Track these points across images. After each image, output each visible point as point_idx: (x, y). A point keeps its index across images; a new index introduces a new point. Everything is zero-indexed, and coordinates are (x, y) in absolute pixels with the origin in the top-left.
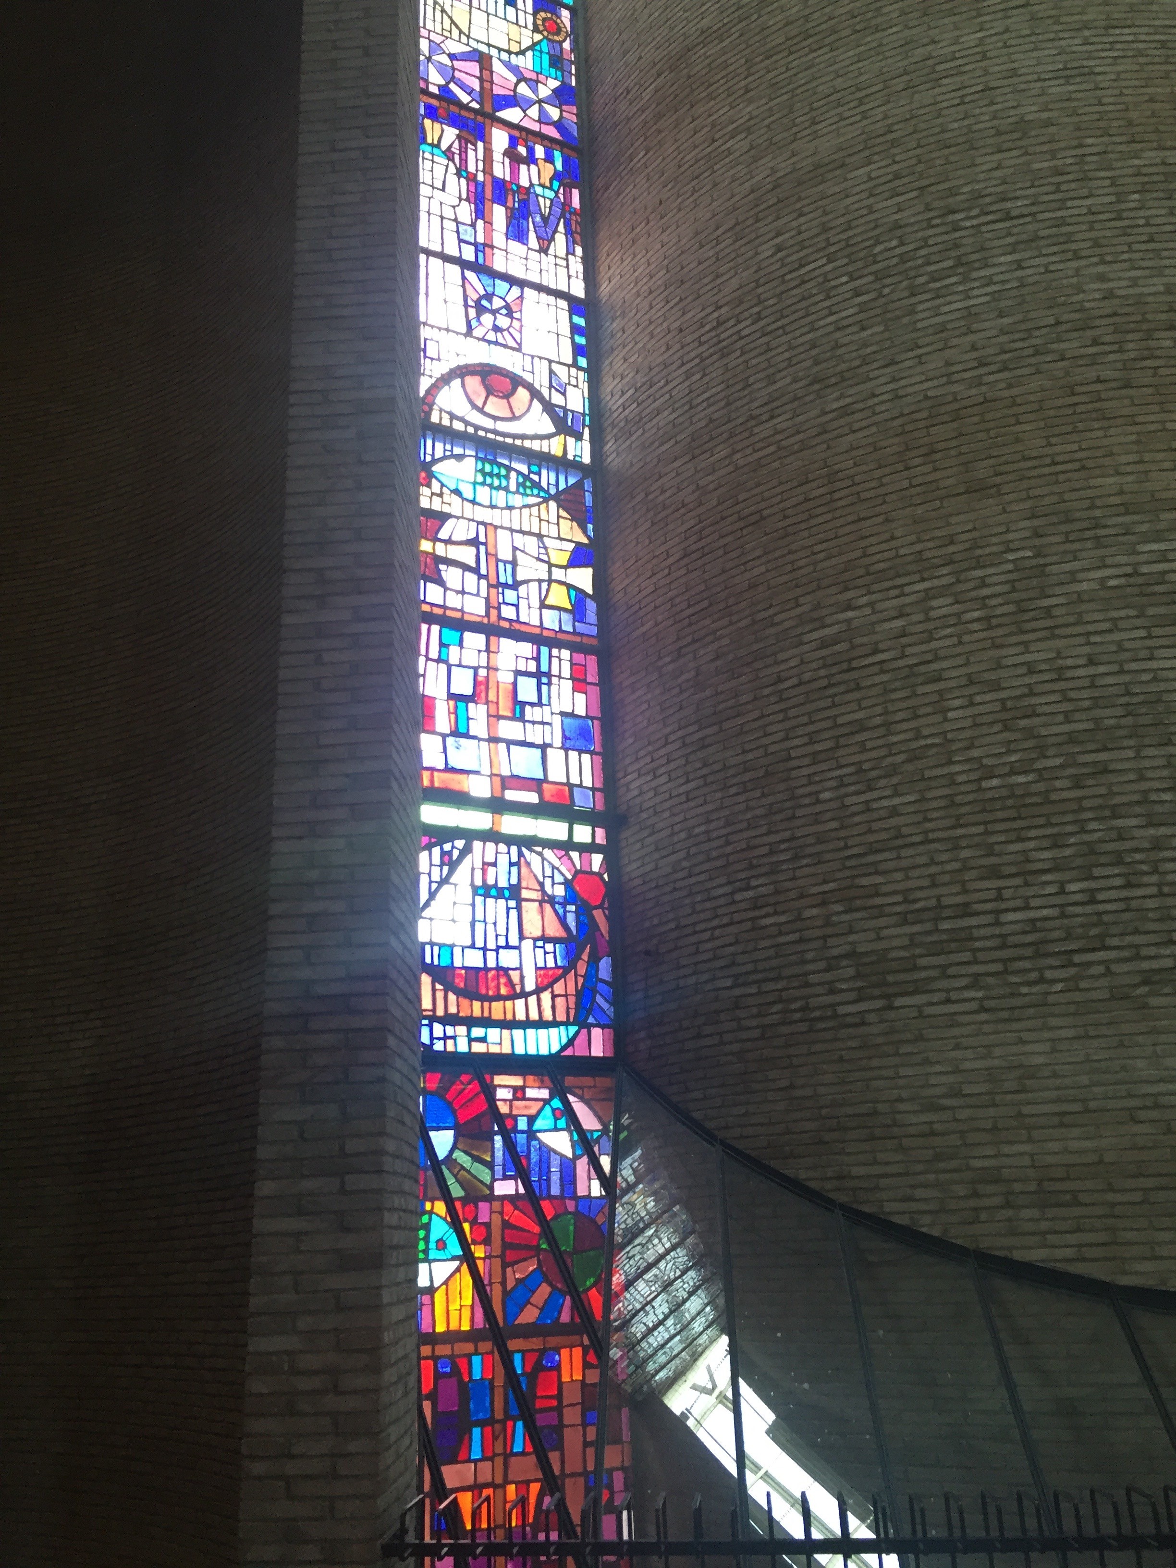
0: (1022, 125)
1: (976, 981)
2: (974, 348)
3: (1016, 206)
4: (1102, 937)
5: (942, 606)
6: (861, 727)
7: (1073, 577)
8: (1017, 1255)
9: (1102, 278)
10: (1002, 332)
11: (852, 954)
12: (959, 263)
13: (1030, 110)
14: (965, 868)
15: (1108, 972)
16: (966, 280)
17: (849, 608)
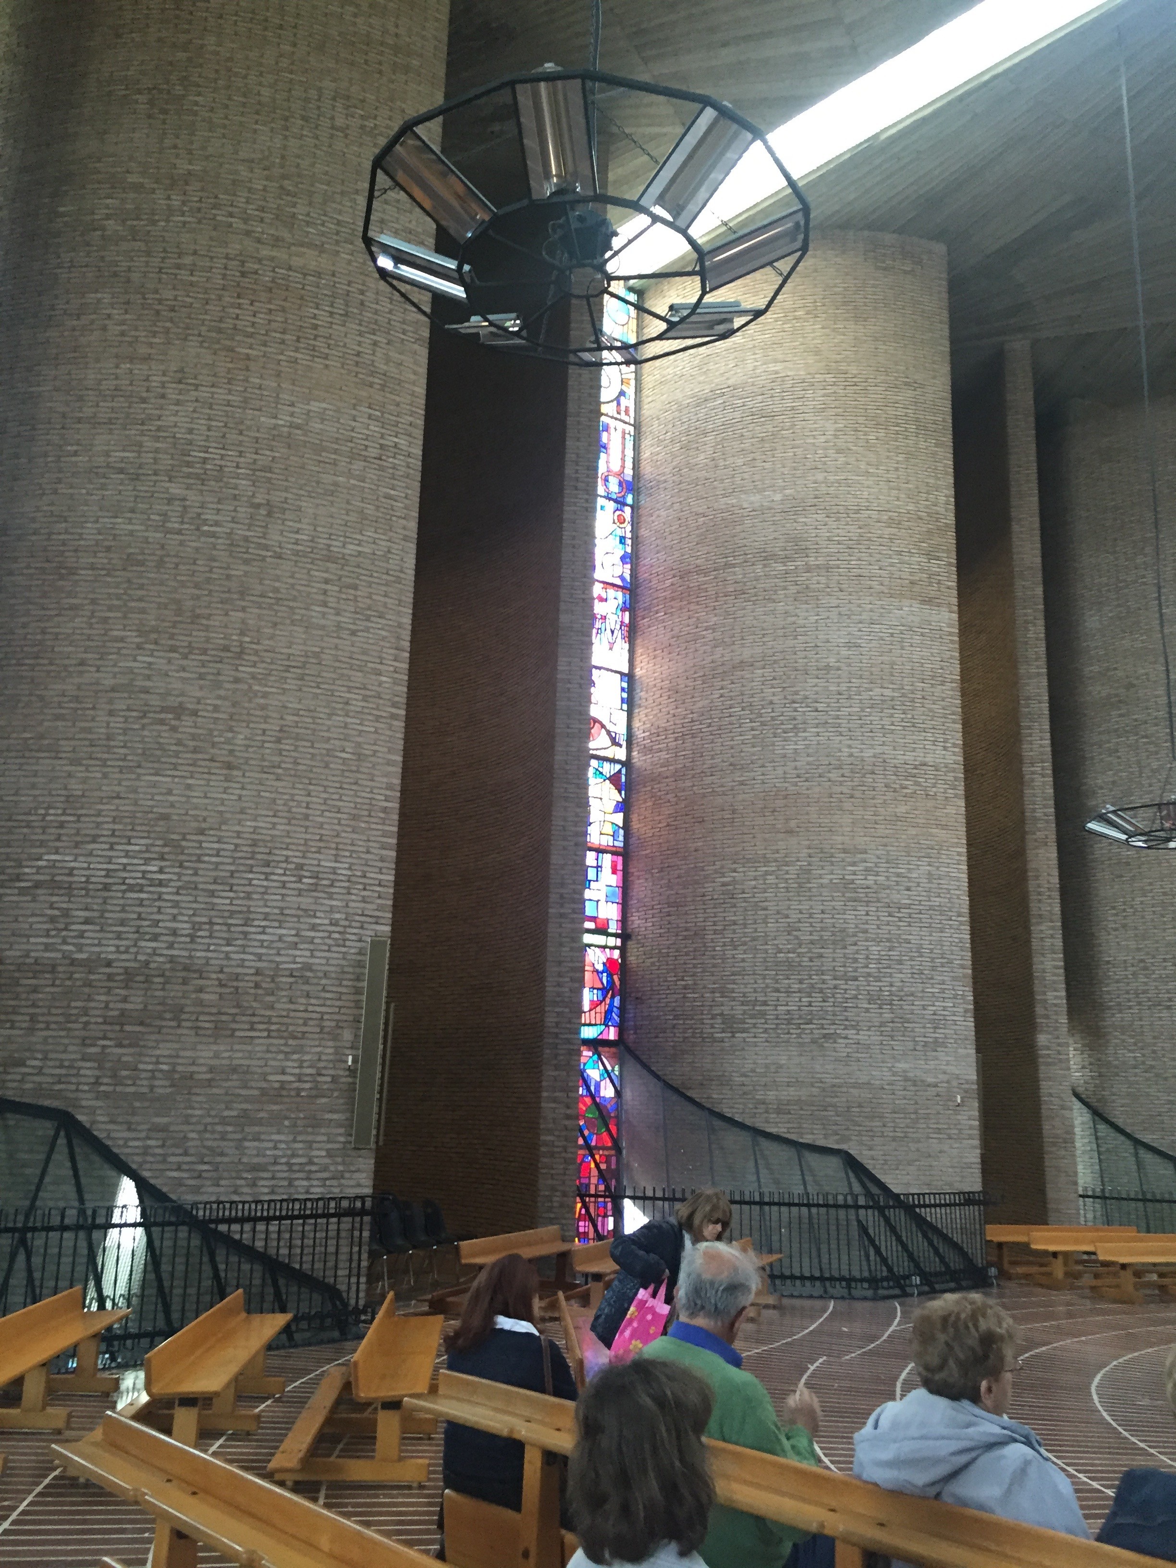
0: (828, 668)
1: (766, 1031)
2: (796, 769)
3: (820, 707)
4: (811, 1019)
5: (771, 879)
6: (735, 923)
7: (821, 877)
8: (768, 1130)
9: (850, 747)
10: (808, 764)
11: (722, 1014)
12: (795, 728)
13: (832, 661)
14: (767, 987)
15: (812, 1033)
16: (796, 736)
17: (735, 871)
